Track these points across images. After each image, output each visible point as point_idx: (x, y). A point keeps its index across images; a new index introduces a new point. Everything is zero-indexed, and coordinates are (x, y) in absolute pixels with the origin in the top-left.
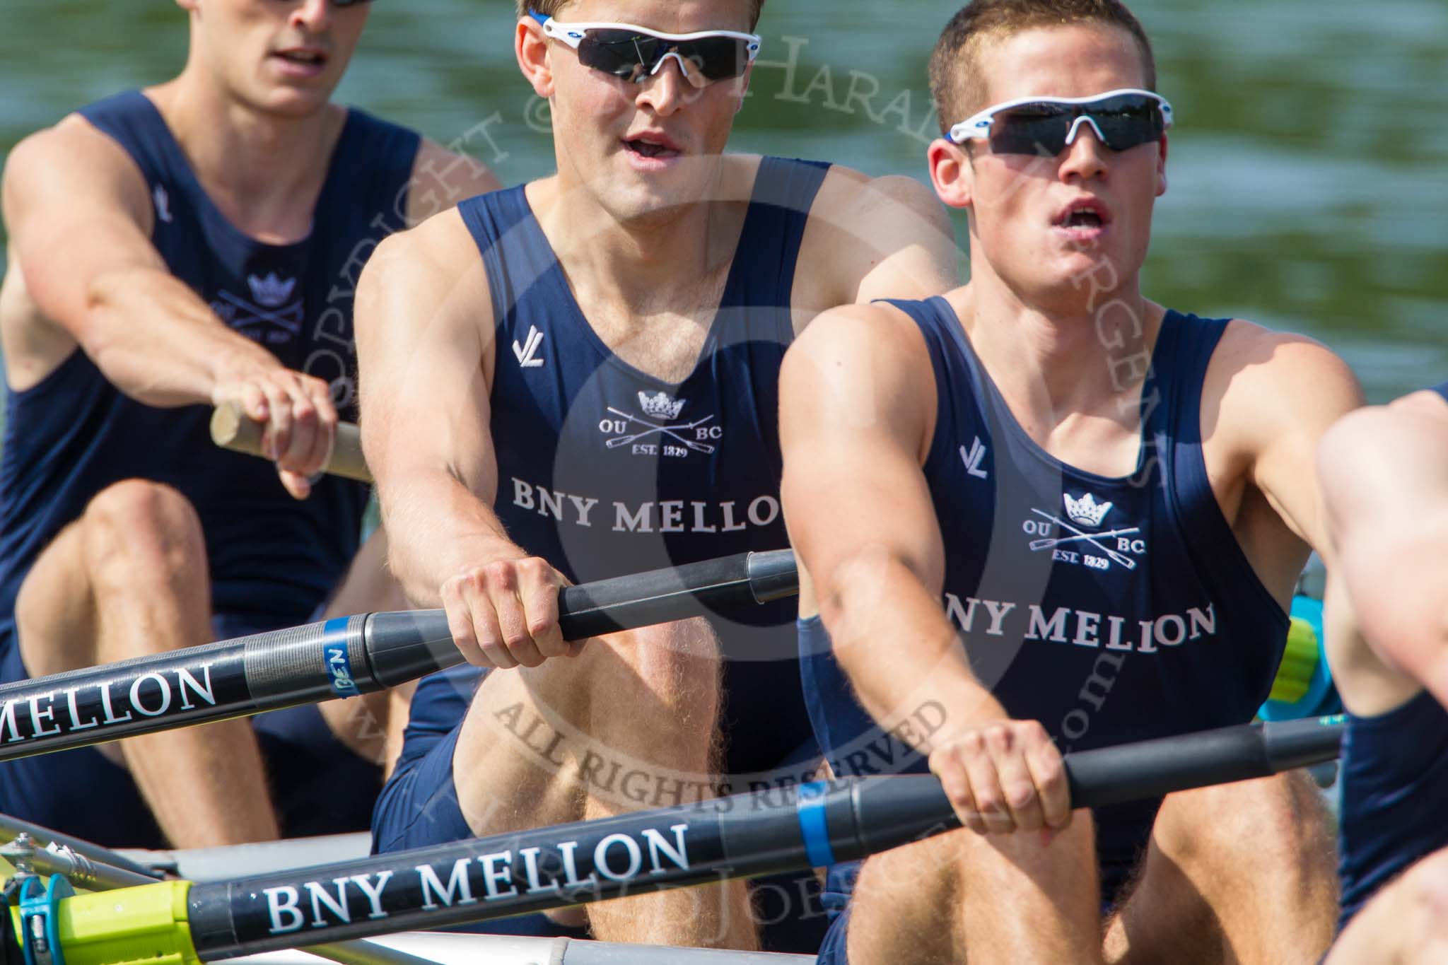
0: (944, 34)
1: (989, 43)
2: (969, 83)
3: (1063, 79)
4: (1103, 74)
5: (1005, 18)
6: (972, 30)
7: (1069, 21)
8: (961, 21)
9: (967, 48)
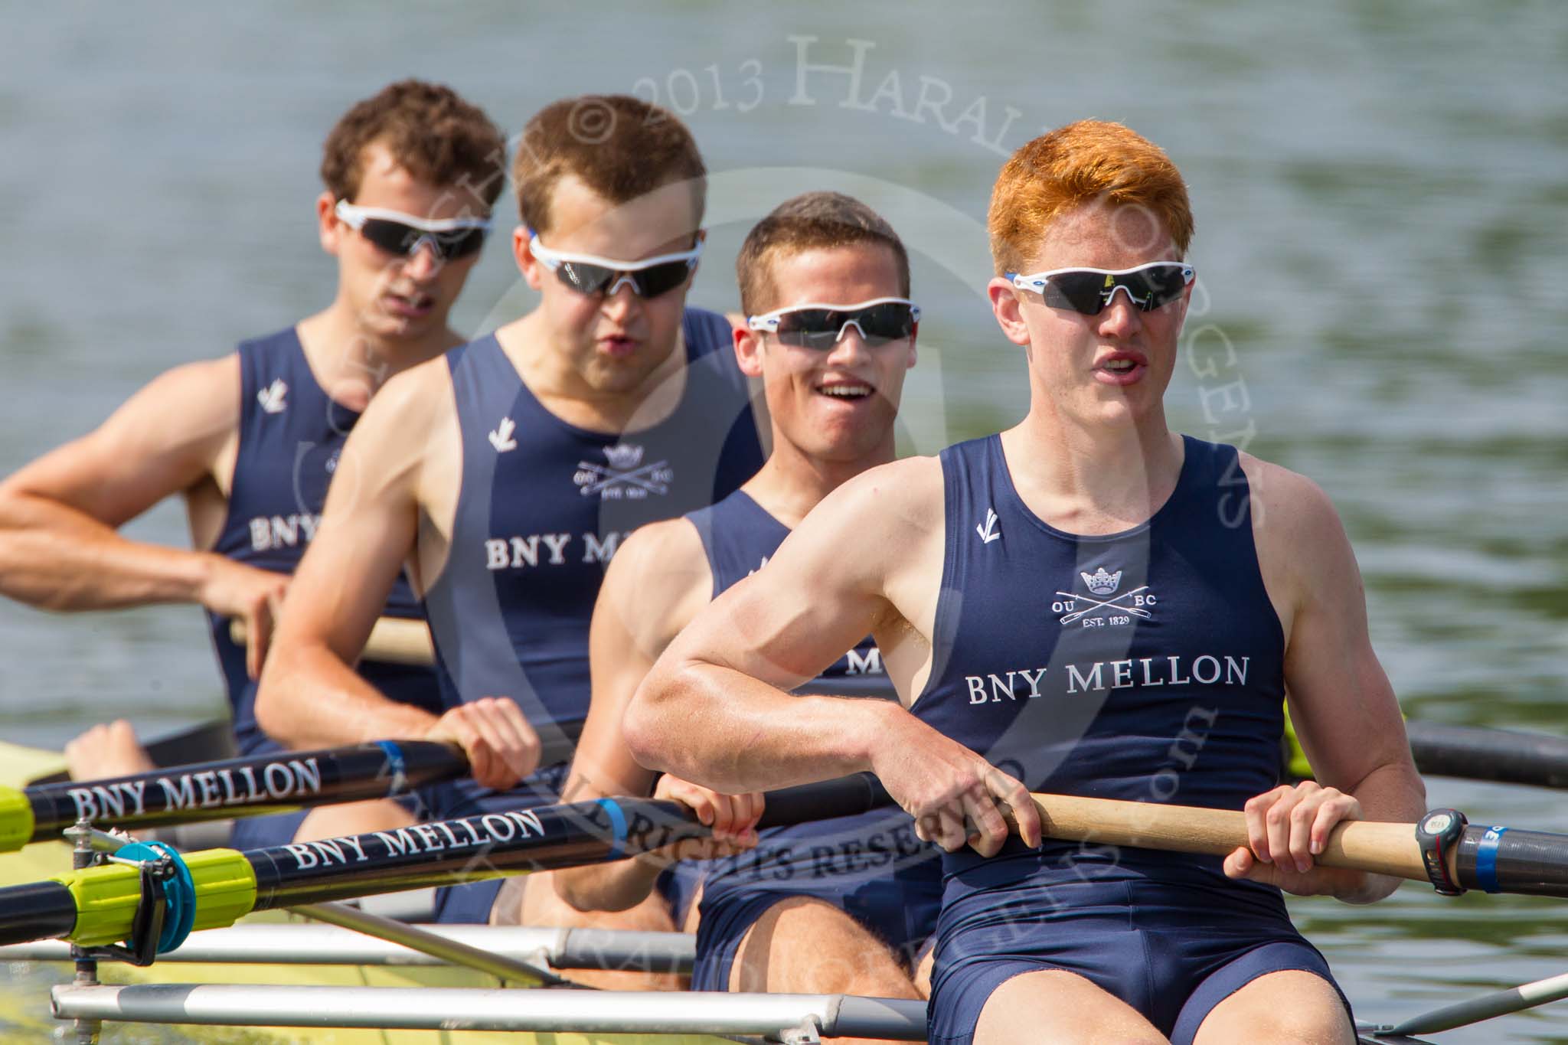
0: (747, 241)
1: (780, 257)
2: (764, 285)
3: (834, 290)
4: (866, 288)
5: (792, 239)
6: (769, 243)
7: (841, 244)
8: (761, 234)
9: (763, 257)
